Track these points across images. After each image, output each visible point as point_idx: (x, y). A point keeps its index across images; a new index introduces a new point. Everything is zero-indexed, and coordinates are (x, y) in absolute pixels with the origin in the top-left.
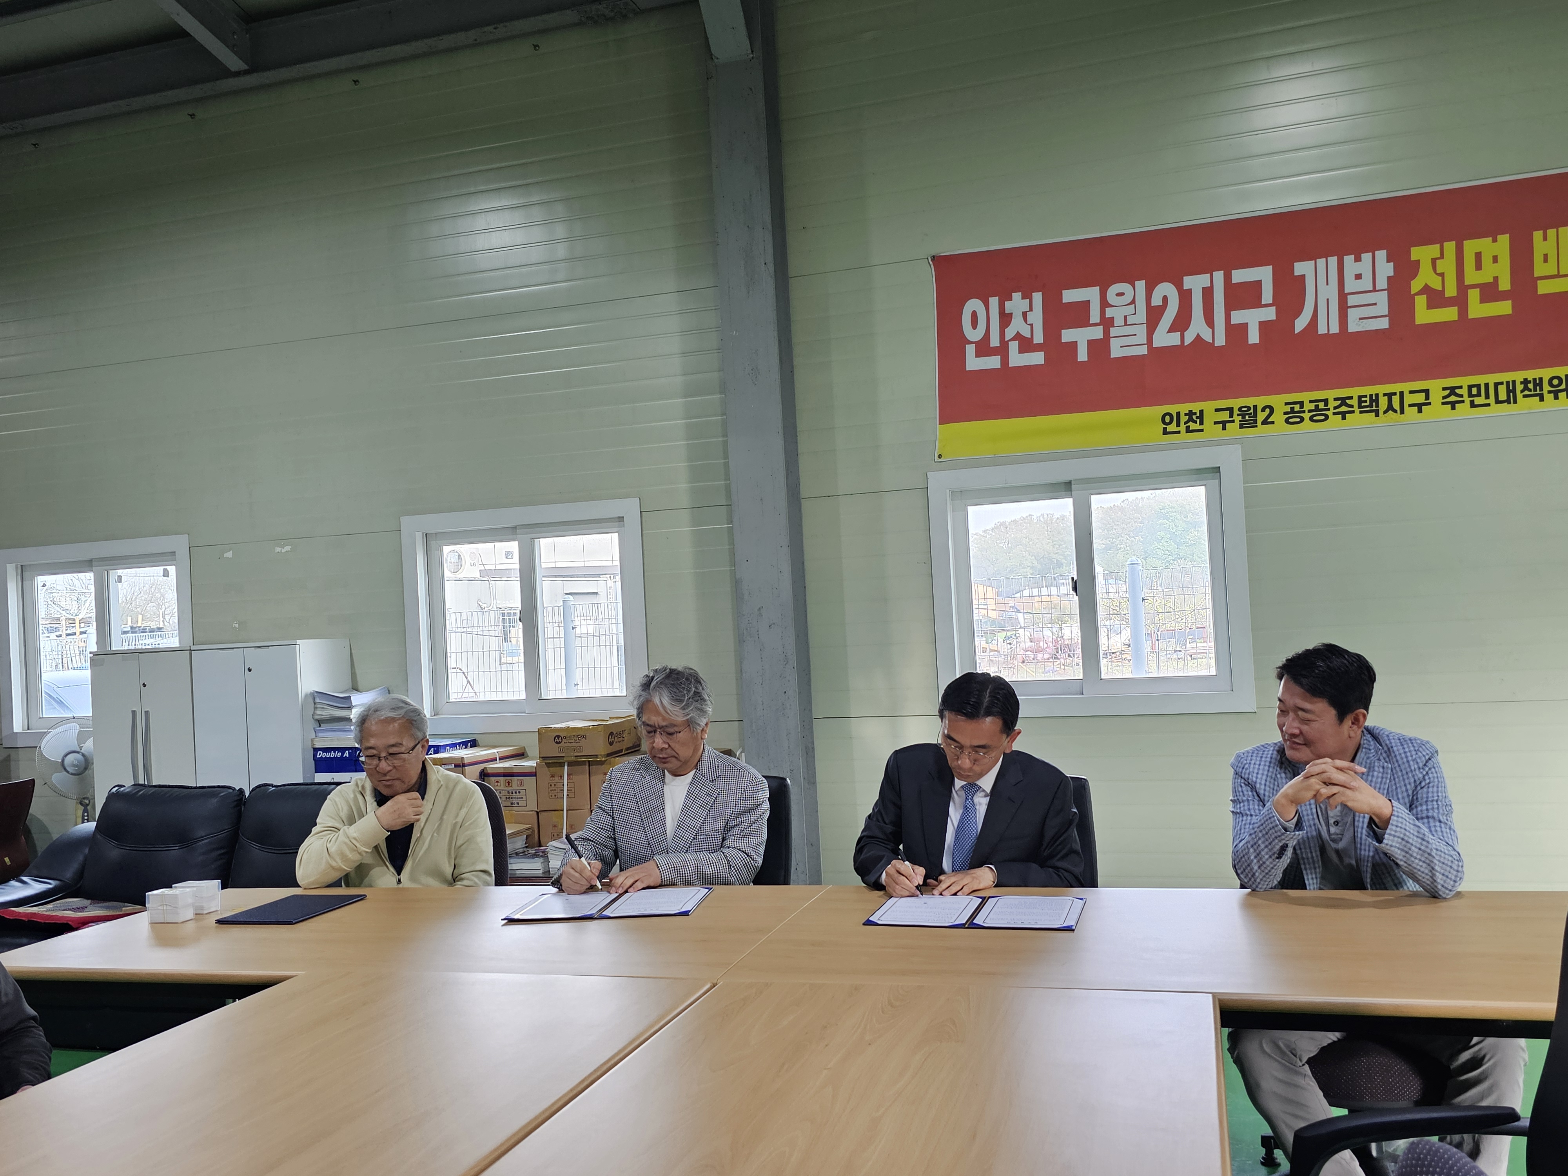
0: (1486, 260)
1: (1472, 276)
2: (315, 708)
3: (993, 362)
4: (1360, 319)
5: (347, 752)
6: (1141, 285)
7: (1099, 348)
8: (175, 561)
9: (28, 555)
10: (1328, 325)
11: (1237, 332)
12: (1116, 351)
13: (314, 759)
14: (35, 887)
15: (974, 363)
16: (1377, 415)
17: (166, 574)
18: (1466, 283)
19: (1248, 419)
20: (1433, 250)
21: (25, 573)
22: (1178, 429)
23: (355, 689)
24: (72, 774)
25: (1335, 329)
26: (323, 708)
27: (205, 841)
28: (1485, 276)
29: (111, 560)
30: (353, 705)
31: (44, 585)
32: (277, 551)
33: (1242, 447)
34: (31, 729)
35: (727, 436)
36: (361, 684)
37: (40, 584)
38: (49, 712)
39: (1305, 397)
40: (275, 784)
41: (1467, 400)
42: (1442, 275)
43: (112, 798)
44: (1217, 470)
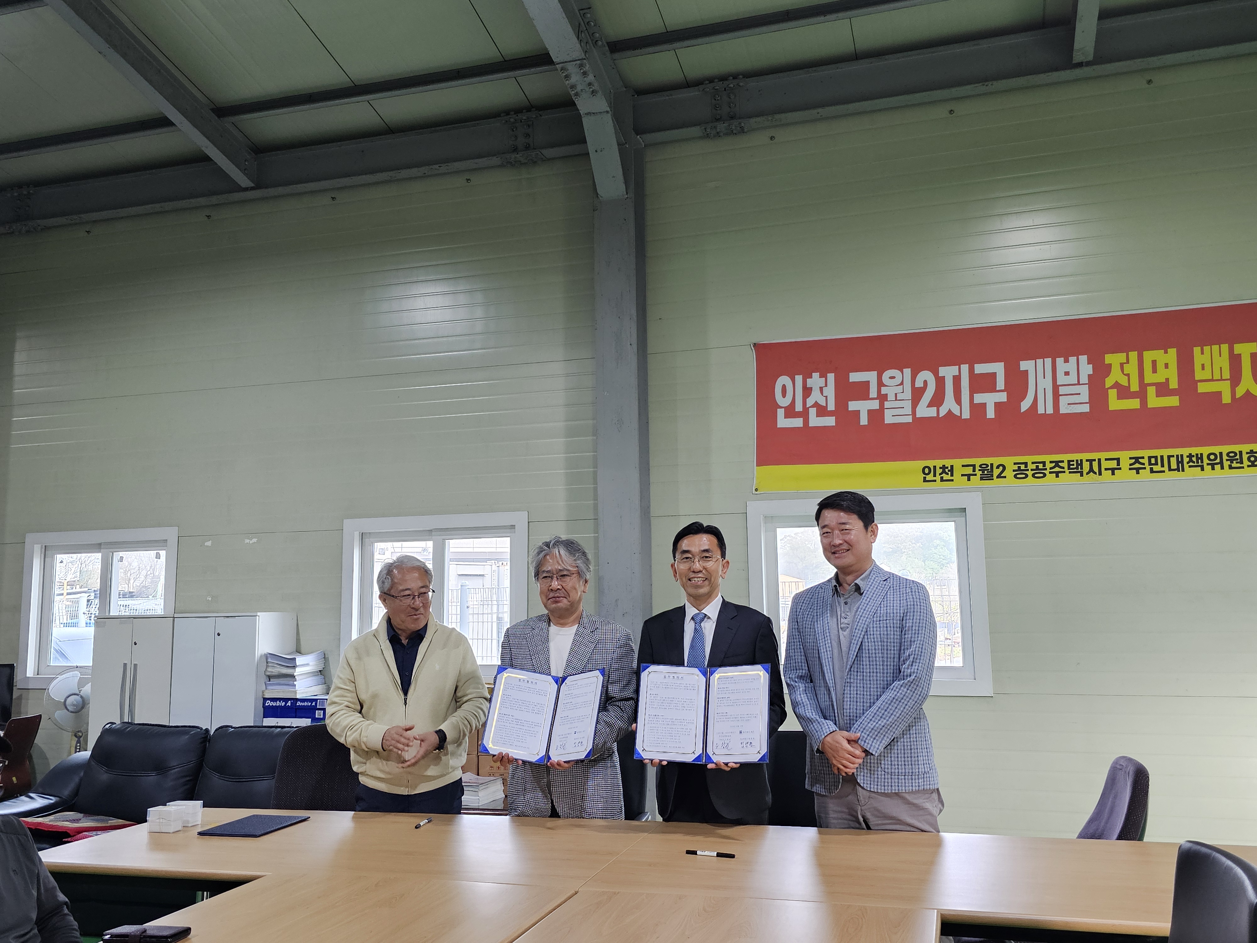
0: (1160, 366)
1: (1149, 377)
2: (267, 666)
3: (798, 423)
4: (1068, 404)
5: (290, 702)
6: (908, 372)
7: (876, 416)
8: (166, 546)
9: (51, 538)
10: (1045, 407)
11: (978, 409)
12: (889, 418)
13: (263, 707)
14: (39, 802)
15: (783, 422)
16: (1082, 475)
17: (158, 556)
18: (1146, 382)
19: (987, 474)
20: (1122, 357)
21: (47, 552)
22: (934, 478)
23: (299, 651)
24: (72, 712)
25: (1050, 411)
26: (273, 666)
27: (176, 770)
28: (1159, 378)
29: (115, 544)
30: (297, 665)
31: (61, 562)
32: (246, 542)
33: (982, 494)
34: (40, 675)
35: (597, 468)
36: (303, 649)
37: (58, 561)
38: (54, 661)
39: (1029, 459)
40: (234, 726)
41: (1148, 467)
42: (1128, 375)
43: (106, 732)
44: (964, 510)
